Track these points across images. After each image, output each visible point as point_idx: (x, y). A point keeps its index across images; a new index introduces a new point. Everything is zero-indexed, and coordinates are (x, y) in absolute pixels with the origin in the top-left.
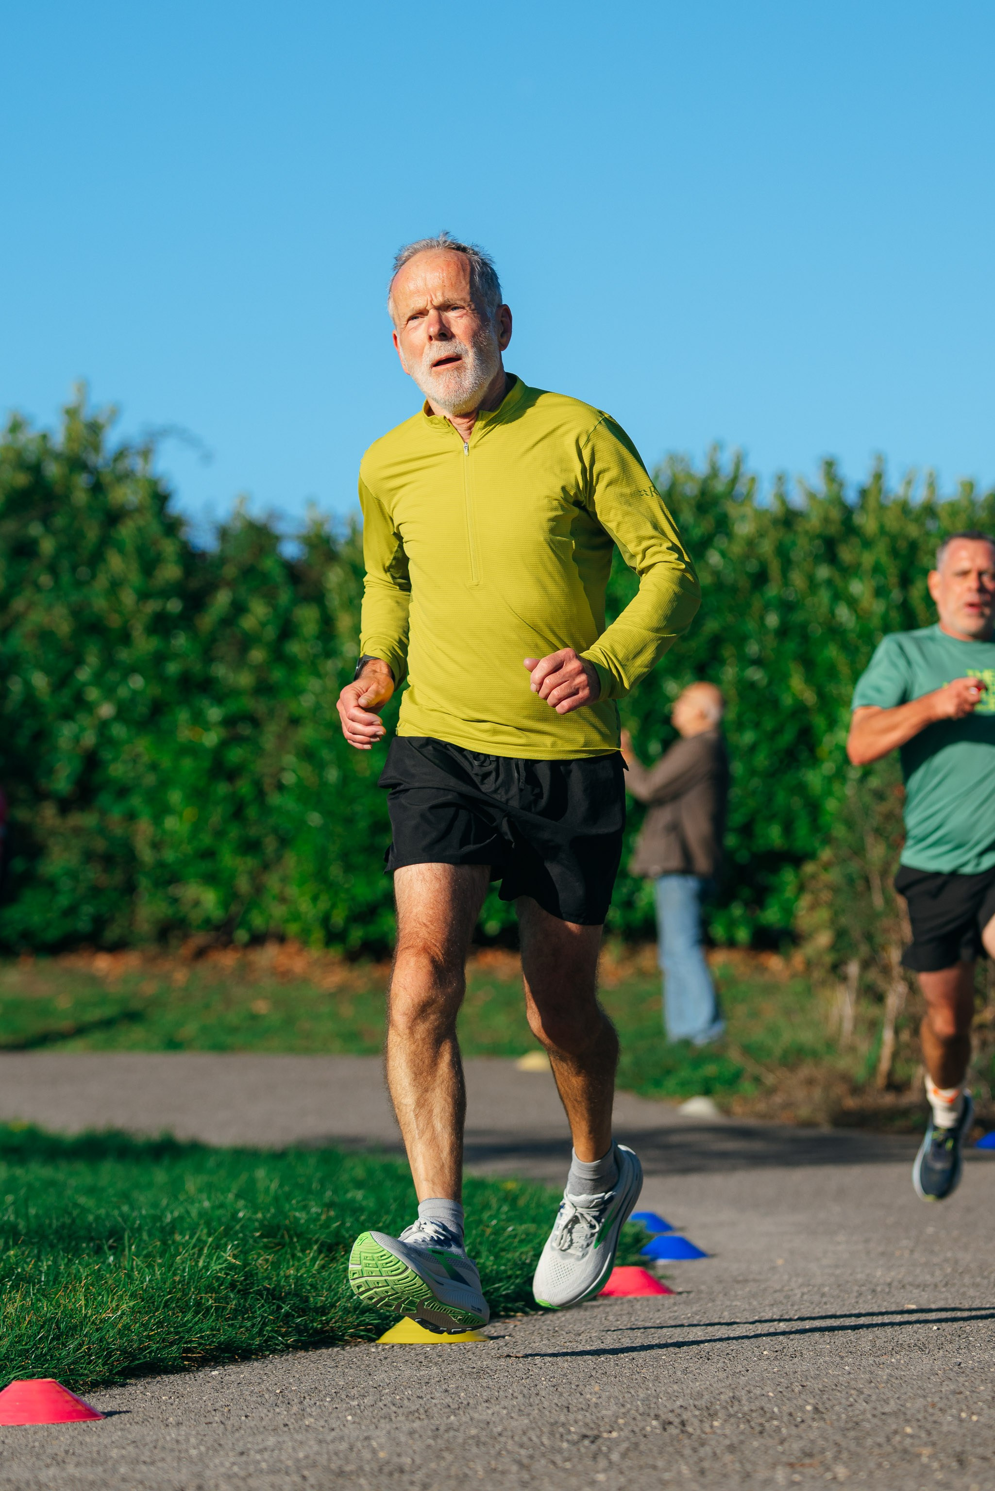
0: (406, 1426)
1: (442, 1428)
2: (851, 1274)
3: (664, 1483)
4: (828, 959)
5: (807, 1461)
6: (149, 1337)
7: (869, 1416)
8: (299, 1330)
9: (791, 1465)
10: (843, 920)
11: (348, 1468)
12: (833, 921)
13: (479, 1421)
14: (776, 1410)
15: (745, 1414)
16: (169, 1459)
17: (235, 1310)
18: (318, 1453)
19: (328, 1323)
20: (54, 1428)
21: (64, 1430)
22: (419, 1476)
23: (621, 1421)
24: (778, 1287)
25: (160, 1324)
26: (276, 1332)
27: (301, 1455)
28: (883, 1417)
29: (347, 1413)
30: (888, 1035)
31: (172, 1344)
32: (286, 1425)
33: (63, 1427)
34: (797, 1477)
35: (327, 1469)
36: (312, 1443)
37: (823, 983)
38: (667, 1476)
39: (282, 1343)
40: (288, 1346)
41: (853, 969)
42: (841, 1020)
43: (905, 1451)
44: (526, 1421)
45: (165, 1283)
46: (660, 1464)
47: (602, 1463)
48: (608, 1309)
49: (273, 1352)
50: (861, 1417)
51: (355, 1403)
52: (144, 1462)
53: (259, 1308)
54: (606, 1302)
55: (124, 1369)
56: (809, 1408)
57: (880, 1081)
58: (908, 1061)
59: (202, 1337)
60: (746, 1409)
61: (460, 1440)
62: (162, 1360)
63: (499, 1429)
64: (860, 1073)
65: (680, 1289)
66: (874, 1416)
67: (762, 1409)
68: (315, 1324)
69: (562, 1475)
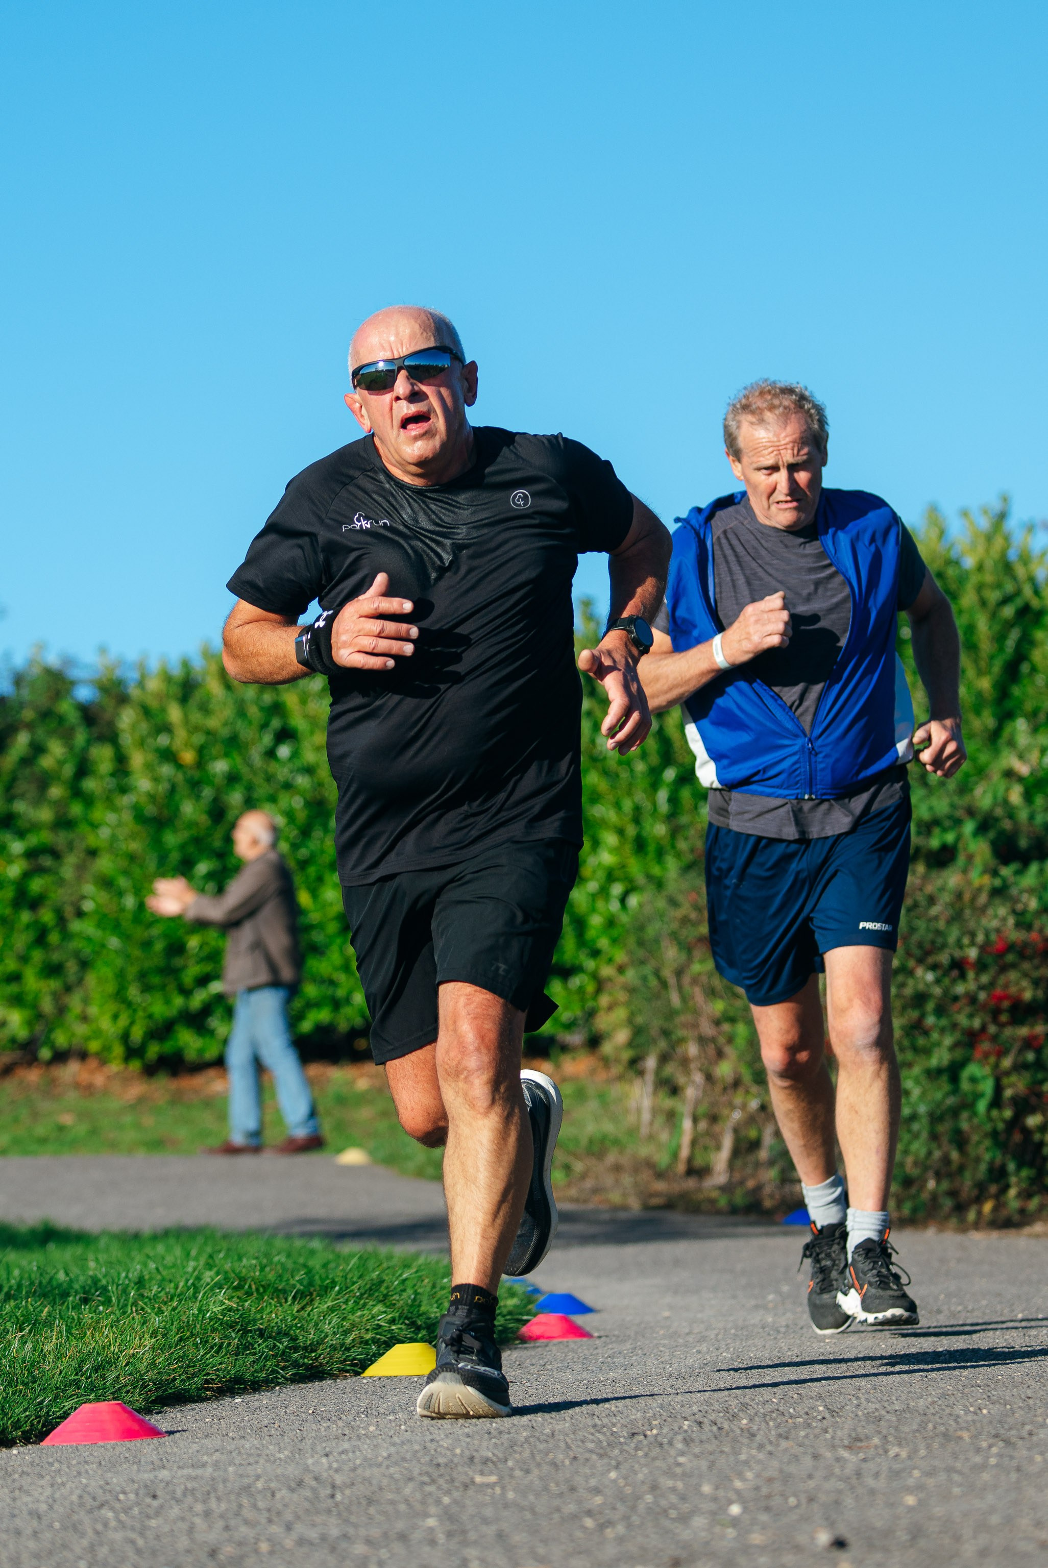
0: (460, 1432)
1: (494, 1433)
2: (744, 1320)
3: (746, 1462)
4: (626, 1055)
5: (859, 1444)
6: (174, 1370)
7: (884, 1413)
8: (296, 1365)
9: (849, 1448)
10: (639, 1020)
11: (441, 1460)
12: (630, 1021)
13: (523, 1426)
14: (791, 1410)
15: (765, 1415)
16: (262, 1461)
17: (238, 1347)
18: (398, 1453)
19: (316, 1359)
20: (128, 1444)
21: (138, 1445)
22: (510, 1463)
23: (655, 1423)
24: (687, 1331)
25: (180, 1359)
26: (276, 1366)
27: (385, 1454)
28: (898, 1413)
29: (393, 1424)
30: (687, 1124)
31: (194, 1375)
32: (345, 1435)
33: (137, 1443)
34: (862, 1456)
35: (419, 1461)
36: (385, 1445)
37: (620, 1078)
38: (743, 1457)
39: (282, 1376)
40: (287, 1379)
41: (651, 1063)
42: (639, 1111)
43: (945, 1435)
44: (567, 1425)
45: (172, 1324)
46: (726, 1450)
47: (673, 1452)
48: (547, 1349)
49: (278, 1384)
50: (876, 1414)
51: (391, 1417)
52: (240, 1464)
53: (259, 1345)
54: (538, 1344)
55: (157, 1398)
56: (821, 1408)
57: (681, 1167)
58: (706, 1148)
59: (218, 1370)
60: (762, 1410)
61: (523, 1440)
62: (187, 1391)
63: (547, 1431)
64: (663, 1159)
65: (596, 1334)
66: (888, 1412)
67: (778, 1410)
68: (306, 1360)
69: (643, 1461)
